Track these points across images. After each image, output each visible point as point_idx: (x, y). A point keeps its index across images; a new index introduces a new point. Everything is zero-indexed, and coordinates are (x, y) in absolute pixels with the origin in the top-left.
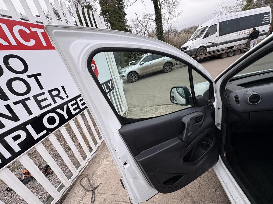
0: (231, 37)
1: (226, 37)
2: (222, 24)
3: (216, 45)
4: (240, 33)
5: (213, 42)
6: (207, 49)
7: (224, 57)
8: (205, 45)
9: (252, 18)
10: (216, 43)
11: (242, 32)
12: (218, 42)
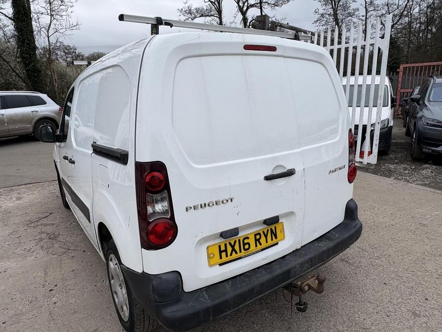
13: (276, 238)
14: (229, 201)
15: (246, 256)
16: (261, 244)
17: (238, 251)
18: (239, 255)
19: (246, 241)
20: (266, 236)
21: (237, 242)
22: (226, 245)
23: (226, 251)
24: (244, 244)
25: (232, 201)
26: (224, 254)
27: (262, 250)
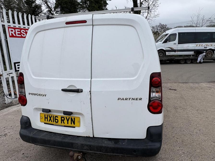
0: (189, 46)
1: (184, 46)
2: (181, 34)
3: (175, 51)
4: (197, 45)
5: (172, 48)
6: (166, 52)
7: (182, 63)
8: (165, 49)
9: (209, 34)
10: (175, 49)
11: (200, 45)
12: (177, 49)
13: (74, 124)
14: (44, 95)
15: (56, 125)
16: (64, 123)
17: (52, 121)
18: (52, 123)
19: (56, 118)
20: (68, 121)
21: (52, 117)
22: (47, 115)
23: (47, 118)
24: (56, 119)
25: (45, 96)
26: (46, 119)
27: (65, 126)
